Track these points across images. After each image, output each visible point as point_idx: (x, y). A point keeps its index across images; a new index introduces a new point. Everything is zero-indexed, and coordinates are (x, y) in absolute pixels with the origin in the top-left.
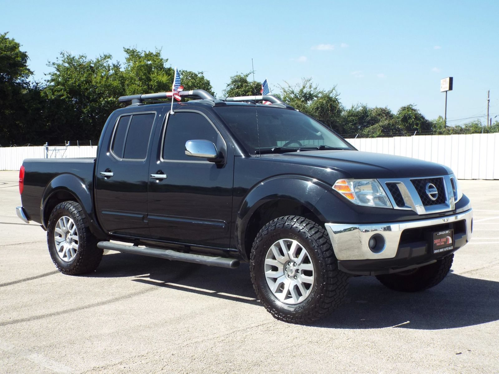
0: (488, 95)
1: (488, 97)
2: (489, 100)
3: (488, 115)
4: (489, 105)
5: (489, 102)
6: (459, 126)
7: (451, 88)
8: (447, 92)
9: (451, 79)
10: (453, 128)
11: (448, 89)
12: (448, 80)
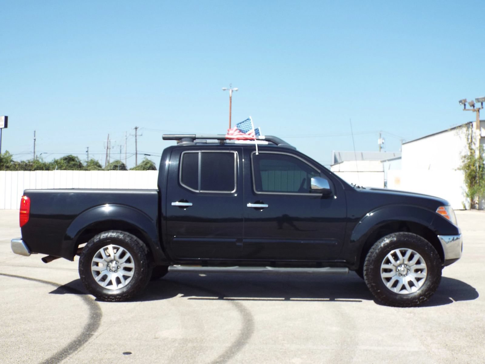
0: (34, 135)
1: (34, 136)
2: (35, 139)
3: (34, 152)
4: (35, 144)
5: (35, 141)
6: (24, 162)
7: (6, 126)
8: (2, 129)
9: (6, 118)
10: (19, 163)
11: (3, 126)
12: (3, 118)
